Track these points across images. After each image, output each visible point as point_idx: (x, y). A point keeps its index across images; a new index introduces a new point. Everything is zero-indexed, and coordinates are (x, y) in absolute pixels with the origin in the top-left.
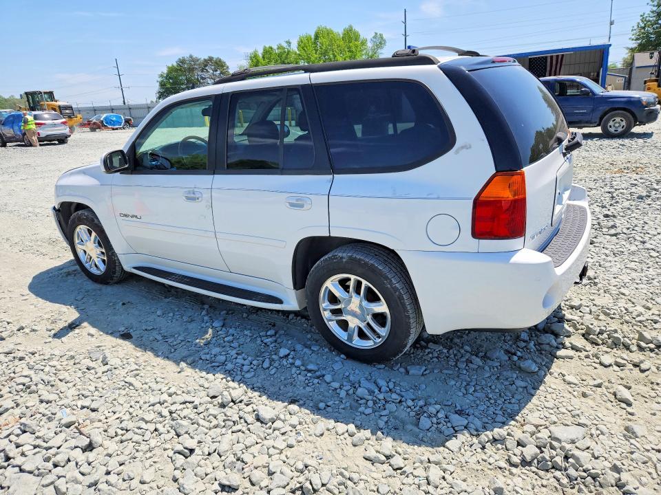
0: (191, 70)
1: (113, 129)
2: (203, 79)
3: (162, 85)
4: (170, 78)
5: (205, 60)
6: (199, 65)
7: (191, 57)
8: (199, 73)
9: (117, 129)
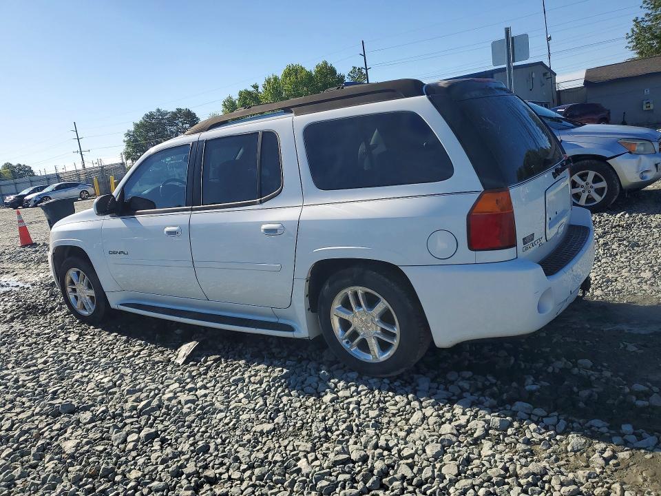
3: (129, 144)
5: (174, 113)
7: (158, 110)
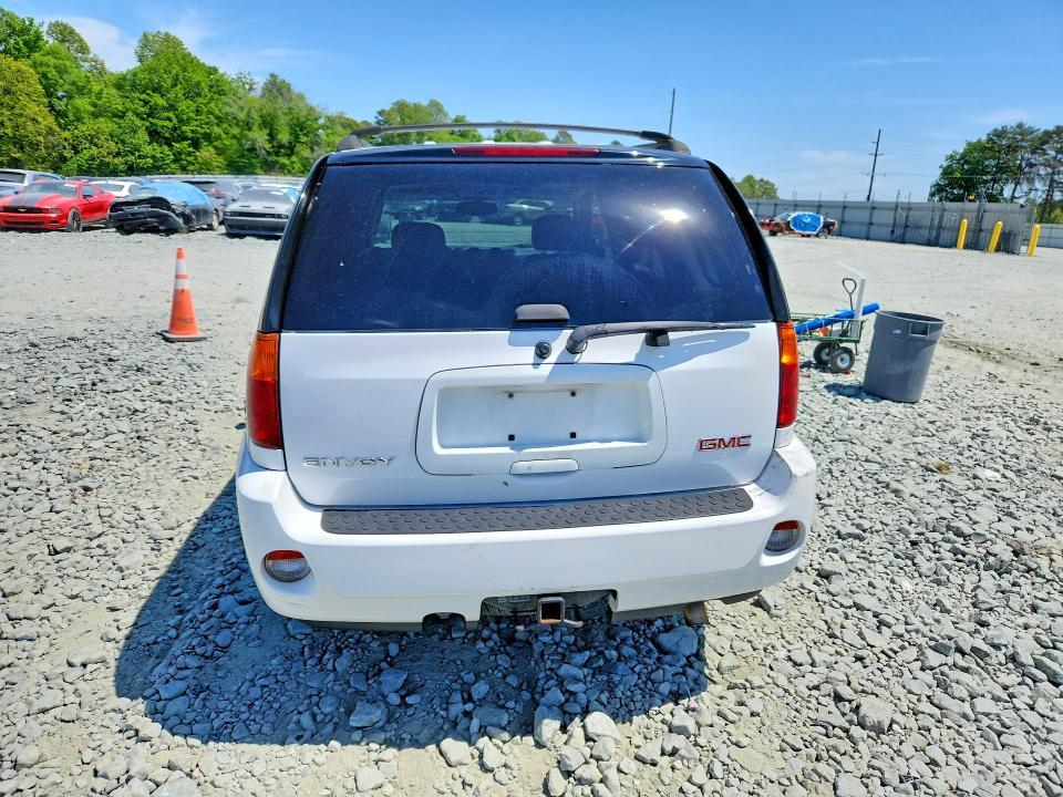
0: (1012, 149)
1: (803, 236)
2: (1031, 165)
3: (947, 172)
4: (966, 162)
5: (1047, 133)
6: (1032, 141)
7: (1020, 126)
8: (1026, 156)
9: (809, 236)
